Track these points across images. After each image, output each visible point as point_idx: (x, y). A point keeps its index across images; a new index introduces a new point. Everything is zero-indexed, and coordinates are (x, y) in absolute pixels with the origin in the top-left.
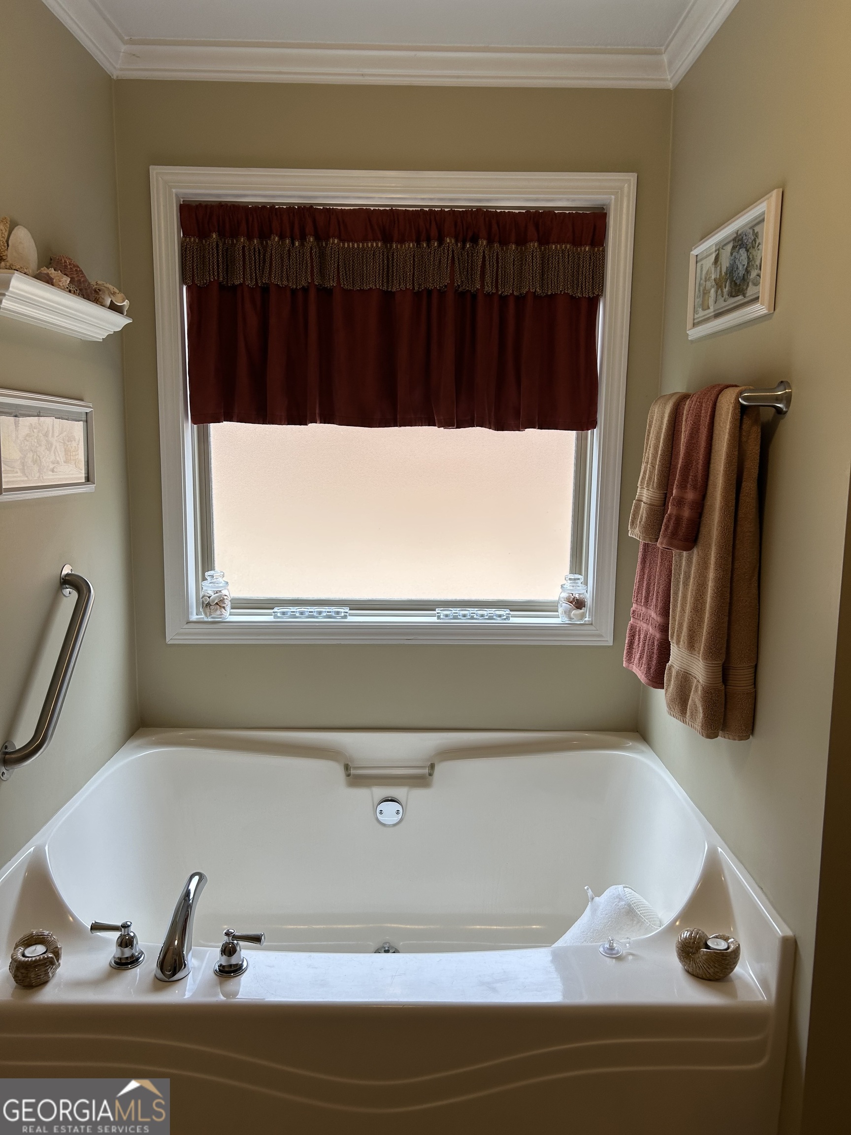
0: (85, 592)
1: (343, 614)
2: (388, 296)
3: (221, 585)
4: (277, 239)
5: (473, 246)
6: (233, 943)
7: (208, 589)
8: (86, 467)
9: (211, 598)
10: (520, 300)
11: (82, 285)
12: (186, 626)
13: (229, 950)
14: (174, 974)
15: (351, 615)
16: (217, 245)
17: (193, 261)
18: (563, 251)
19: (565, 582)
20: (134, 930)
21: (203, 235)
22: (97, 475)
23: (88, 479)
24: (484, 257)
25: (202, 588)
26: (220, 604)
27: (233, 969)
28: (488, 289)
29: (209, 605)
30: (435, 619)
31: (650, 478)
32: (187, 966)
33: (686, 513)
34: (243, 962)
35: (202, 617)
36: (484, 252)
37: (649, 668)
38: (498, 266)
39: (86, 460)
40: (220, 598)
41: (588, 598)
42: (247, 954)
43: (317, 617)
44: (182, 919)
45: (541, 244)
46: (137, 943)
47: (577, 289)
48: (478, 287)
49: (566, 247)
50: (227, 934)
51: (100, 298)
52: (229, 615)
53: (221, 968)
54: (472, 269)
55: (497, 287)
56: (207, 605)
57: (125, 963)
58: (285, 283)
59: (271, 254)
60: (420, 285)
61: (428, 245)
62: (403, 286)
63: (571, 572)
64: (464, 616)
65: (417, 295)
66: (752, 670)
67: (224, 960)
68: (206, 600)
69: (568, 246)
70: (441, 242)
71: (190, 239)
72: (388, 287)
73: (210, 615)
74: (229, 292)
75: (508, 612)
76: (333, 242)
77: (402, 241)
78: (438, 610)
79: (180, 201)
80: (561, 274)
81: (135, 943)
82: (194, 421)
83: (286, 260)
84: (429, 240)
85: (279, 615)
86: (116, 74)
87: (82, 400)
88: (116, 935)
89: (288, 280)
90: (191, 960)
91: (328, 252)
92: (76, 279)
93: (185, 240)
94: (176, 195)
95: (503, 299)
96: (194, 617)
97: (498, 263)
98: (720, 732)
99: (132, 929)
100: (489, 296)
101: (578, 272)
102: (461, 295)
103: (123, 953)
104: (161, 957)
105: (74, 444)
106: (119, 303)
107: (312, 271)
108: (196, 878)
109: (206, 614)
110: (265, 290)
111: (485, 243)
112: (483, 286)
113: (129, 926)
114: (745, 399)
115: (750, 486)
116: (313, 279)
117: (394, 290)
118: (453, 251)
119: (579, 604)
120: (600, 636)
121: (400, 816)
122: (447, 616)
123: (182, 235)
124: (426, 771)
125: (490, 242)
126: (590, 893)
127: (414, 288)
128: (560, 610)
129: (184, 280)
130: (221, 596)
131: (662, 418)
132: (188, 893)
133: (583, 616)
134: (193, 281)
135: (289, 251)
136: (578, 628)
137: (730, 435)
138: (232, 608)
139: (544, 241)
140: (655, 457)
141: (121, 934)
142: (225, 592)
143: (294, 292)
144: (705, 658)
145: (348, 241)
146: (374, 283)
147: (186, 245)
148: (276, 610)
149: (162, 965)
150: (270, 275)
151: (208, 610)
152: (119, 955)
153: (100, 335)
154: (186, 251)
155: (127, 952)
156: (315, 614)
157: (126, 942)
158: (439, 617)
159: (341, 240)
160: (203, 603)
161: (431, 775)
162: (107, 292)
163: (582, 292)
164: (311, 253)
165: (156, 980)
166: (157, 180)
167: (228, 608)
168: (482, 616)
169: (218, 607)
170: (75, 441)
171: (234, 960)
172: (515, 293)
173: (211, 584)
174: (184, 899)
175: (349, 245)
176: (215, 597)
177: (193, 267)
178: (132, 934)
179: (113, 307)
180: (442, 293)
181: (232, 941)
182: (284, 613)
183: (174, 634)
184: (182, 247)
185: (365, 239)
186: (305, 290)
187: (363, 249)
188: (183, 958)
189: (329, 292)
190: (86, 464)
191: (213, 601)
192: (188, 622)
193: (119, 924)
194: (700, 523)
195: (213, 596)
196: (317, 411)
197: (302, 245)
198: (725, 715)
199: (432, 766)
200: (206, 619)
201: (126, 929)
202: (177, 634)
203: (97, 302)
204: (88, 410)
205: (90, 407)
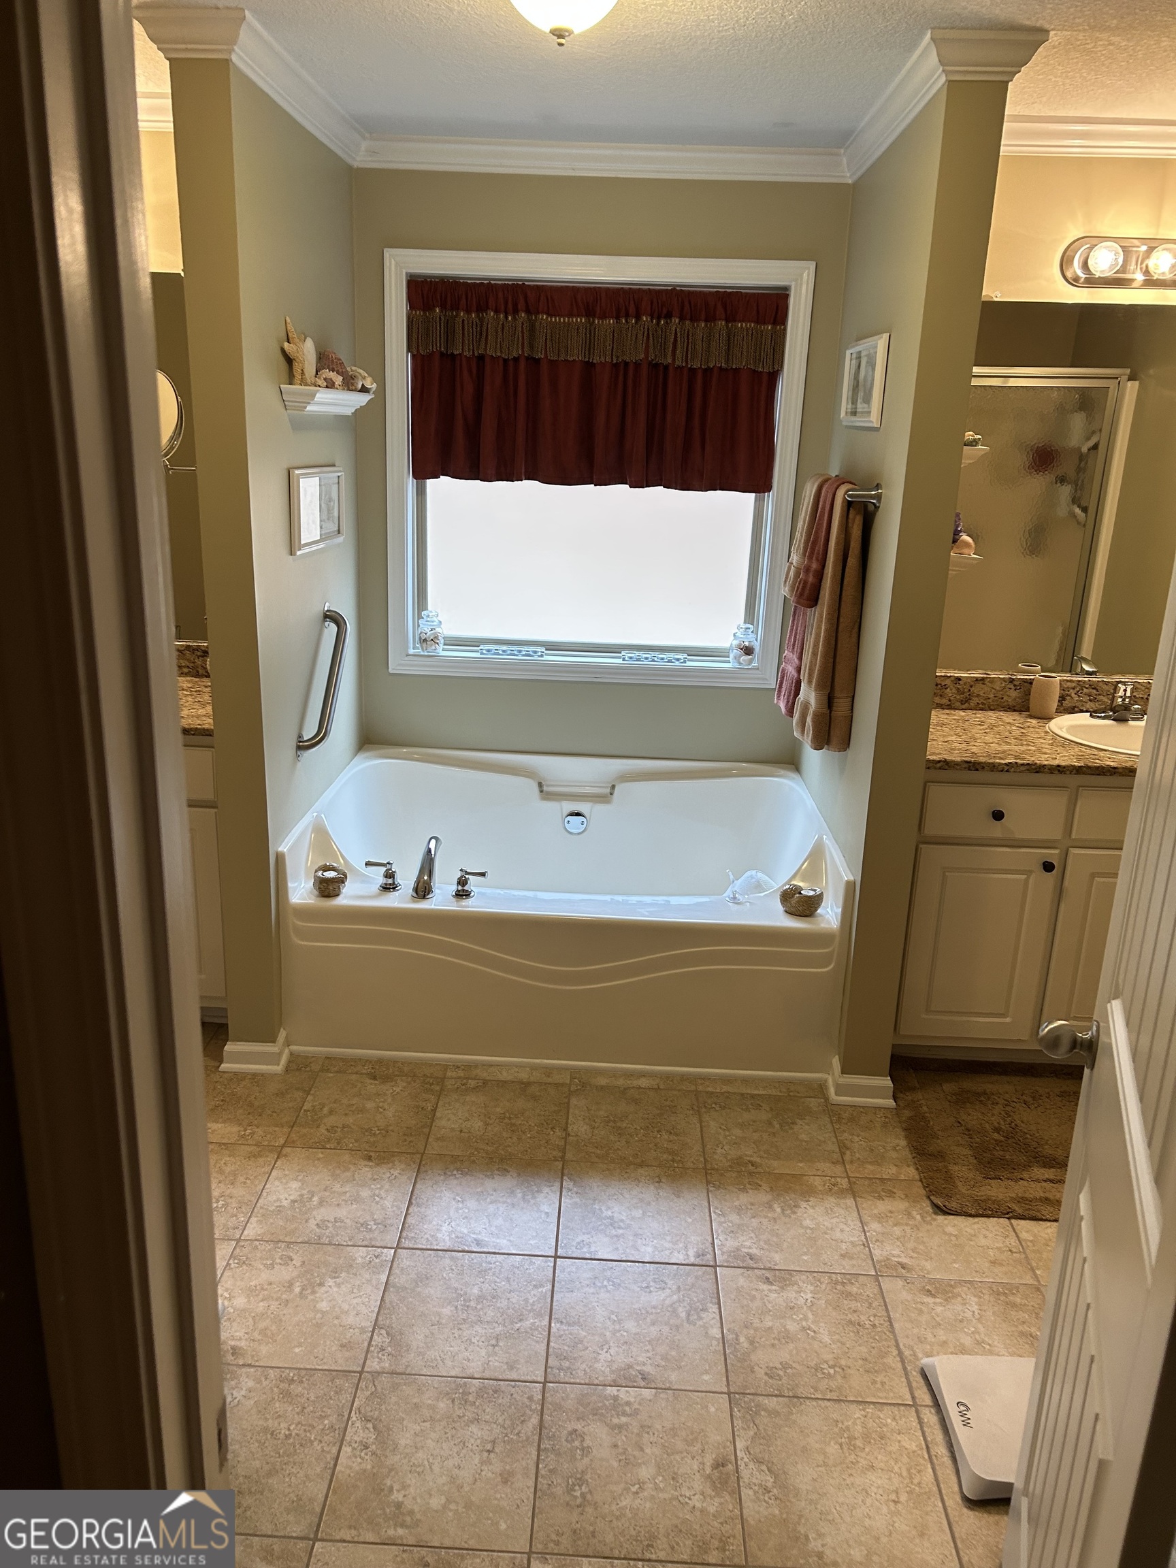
0: (343, 626)
1: (540, 654)
2: (589, 366)
3: (435, 623)
4: (492, 314)
5: (667, 323)
7: (425, 628)
8: (338, 522)
9: (427, 635)
10: (708, 372)
11: (344, 375)
12: (406, 658)
13: (462, 882)
14: (426, 894)
15: (547, 655)
16: (440, 318)
17: (418, 333)
18: (747, 329)
19: (737, 631)
20: (395, 867)
21: (428, 307)
22: (343, 527)
23: (339, 532)
24: (676, 333)
25: (419, 626)
26: (434, 640)
27: (466, 892)
28: (678, 363)
29: (425, 640)
30: (620, 661)
31: (799, 546)
32: (433, 892)
33: (811, 579)
34: (471, 891)
35: (419, 651)
36: (676, 330)
37: (788, 702)
38: (688, 342)
39: (338, 514)
40: (435, 635)
41: (757, 646)
42: (473, 883)
43: (517, 655)
44: (428, 866)
45: (727, 321)
46: (398, 875)
47: (759, 364)
48: (670, 361)
49: (750, 326)
50: (461, 872)
51: (356, 384)
52: (441, 650)
53: (458, 892)
54: (665, 344)
55: (687, 362)
56: (423, 640)
57: (389, 887)
58: (499, 354)
59: (487, 328)
60: (618, 357)
61: (626, 321)
62: (603, 360)
63: (745, 623)
64: (646, 658)
65: (616, 366)
66: (850, 699)
67: (459, 887)
68: (422, 637)
69: (752, 325)
70: (638, 318)
71: (416, 311)
72: (589, 358)
73: (426, 649)
74: (449, 359)
75: (686, 656)
76: (542, 319)
77: (603, 317)
78: (623, 653)
79: (408, 276)
80: (745, 351)
81: (396, 875)
82: (415, 476)
83: (500, 333)
84: (627, 316)
85: (484, 652)
86: (356, 165)
87: (334, 466)
88: (385, 869)
89: (501, 352)
90: (436, 888)
91: (537, 324)
92: (340, 371)
93: (412, 312)
94: (407, 273)
95: (692, 371)
96: (411, 651)
97: (688, 339)
98: (826, 746)
99: (393, 866)
100: (680, 368)
101: (760, 348)
102: (654, 366)
103: (387, 881)
104: (415, 885)
105: (332, 503)
106: (366, 385)
107: (523, 344)
108: (433, 842)
109: (422, 649)
110: (481, 358)
111: (677, 321)
112: (674, 359)
114: (849, 496)
115: (853, 561)
116: (523, 351)
117: (595, 361)
118: (648, 329)
119: (748, 651)
120: (765, 679)
121: (585, 826)
122: (631, 658)
123: (410, 309)
124: (608, 790)
125: (682, 318)
126: (732, 877)
127: (612, 361)
128: (731, 656)
129: (409, 349)
130: (436, 633)
131: (812, 491)
132: (429, 851)
133: (751, 662)
134: (418, 351)
135: (503, 324)
136: (745, 672)
137: (839, 523)
138: (445, 645)
139: (730, 319)
140: (803, 528)
142: (438, 630)
143: (505, 361)
144: (816, 690)
145: (555, 316)
146: (576, 355)
147: (413, 317)
148: (481, 647)
149: (416, 889)
150: (486, 347)
151: (424, 645)
152: (384, 882)
153: (349, 411)
154: (412, 323)
155: (390, 881)
156: (516, 652)
157: (390, 875)
158: (624, 659)
159: (549, 314)
160: (420, 639)
161: (611, 794)
162: (360, 381)
163: (763, 367)
164: (522, 328)
165: (415, 898)
166: (390, 262)
167: (441, 645)
168: (662, 659)
169: (433, 643)
170: (333, 501)
171: (466, 887)
172: (703, 367)
173: (427, 623)
174: (428, 853)
175: (556, 320)
176: (430, 634)
177: (418, 338)
178: (394, 870)
179: (363, 390)
180: (637, 365)
181: (464, 877)
182: (489, 651)
183: (396, 665)
184: (409, 318)
185: (571, 315)
186: (516, 360)
187: (569, 324)
188: (430, 887)
189: (538, 361)
190: (338, 517)
191: (428, 638)
192: (408, 655)
193: (385, 862)
194: (820, 586)
195: (428, 633)
196: (523, 471)
197: (514, 319)
198: (829, 733)
199: (613, 787)
200: (422, 653)
201: (390, 866)
202: (399, 665)
203: (354, 388)
204: (339, 474)
205: (340, 472)
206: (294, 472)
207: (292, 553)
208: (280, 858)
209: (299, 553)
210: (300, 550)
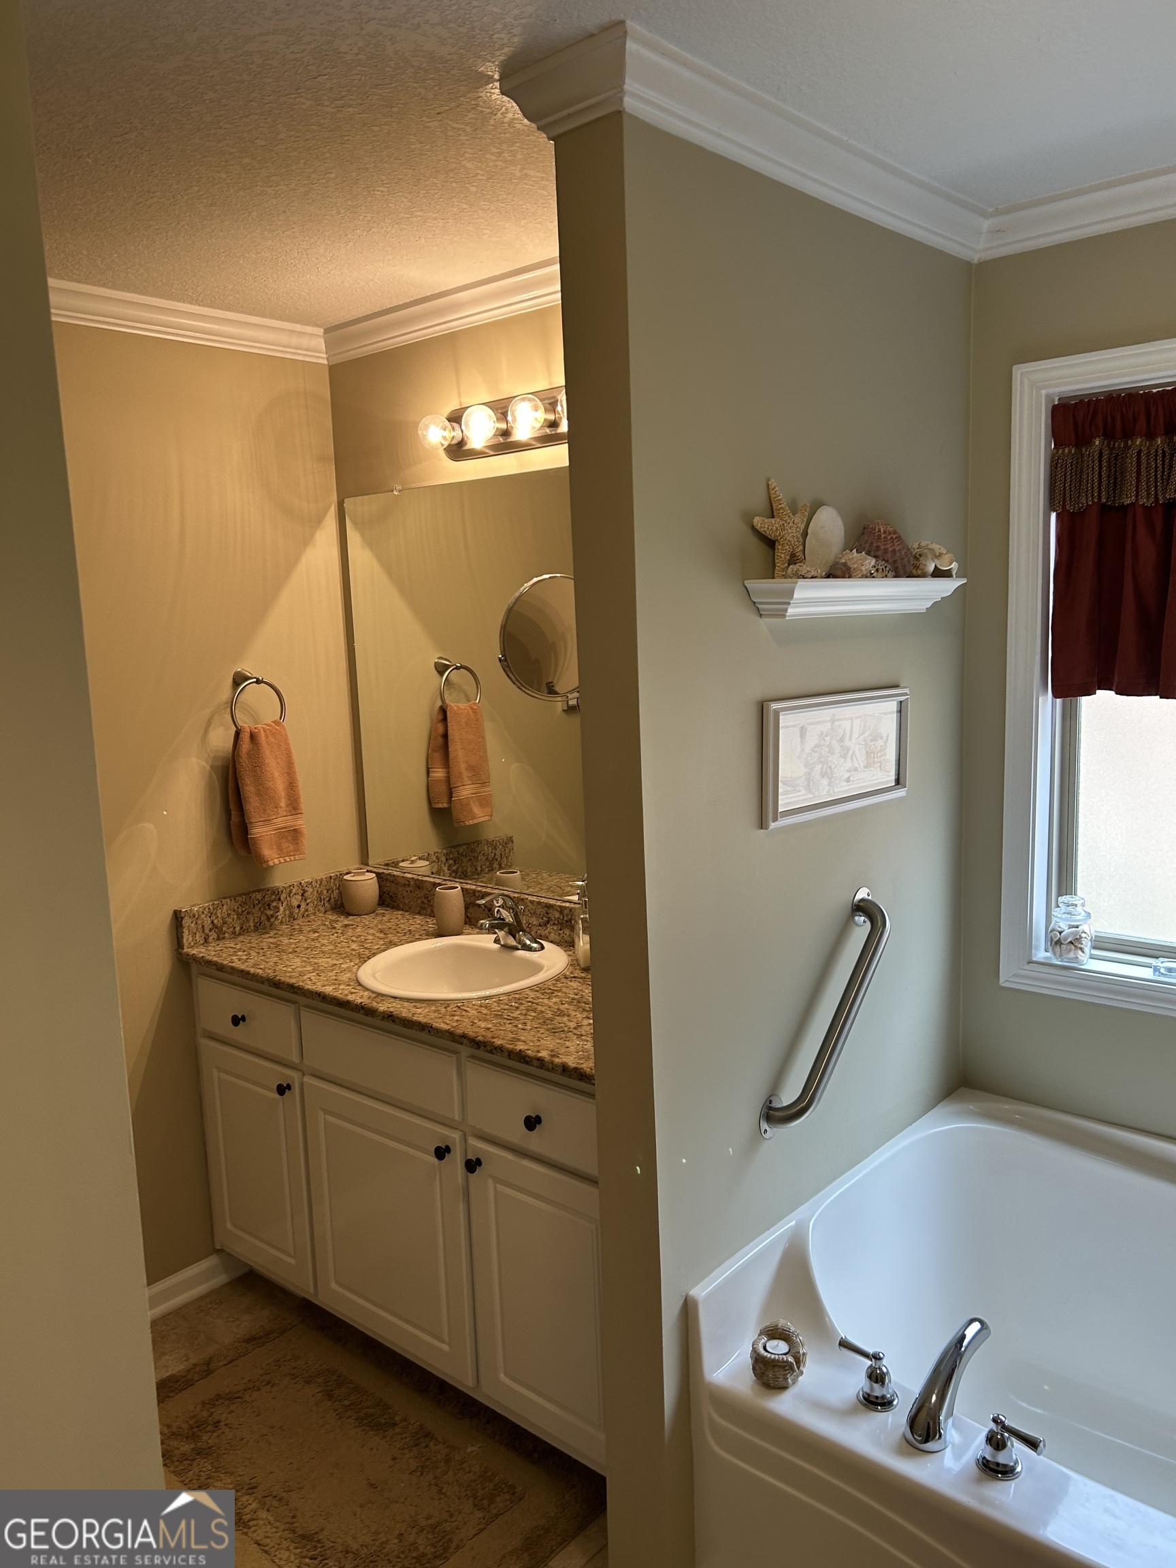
0: (879, 925)
3: (1080, 917)
6: (1002, 1435)
7: (1062, 923)
8: (897, 767)
9: (1063, 934)
11: (898, 554)
12: (1027, 967)
13: (996, 1442)
14: (926, 1441)
16: (1101, 453)
17: (1065, 480)
20: (887, 1364)
21: (1082, 442)
22: (909, 777)
23: (898, 782)
25: (1053, 918)
26: (1076, 942)
27: (1000, 1469)
29: (1059, 943)
32: (943, 1437)
34: (1015, 1464)
35: (1051, 958)
39: (898, 759)
40: (1076, 935)
44: (948, 1369)
46: (890, 1381)
50: (995, 1420)
51: (921, 565)
52: (1088, 958)
53: (985, 1461)
56: (1056, 942)
57: (875, 1403)
67: (988, 1453)
68: (1056, 936)
71: (1064, 451)
73: (1061, 955)
74: (1114, 515)
79: (1053, 401)
81: (887, 1381)
82: (1058, 693)
85: (1163, 970)
86: (976, 258)
87: (896, 686)
90: (951, 1432)
92: (890, 550)
93: (1057, 453)
94: (1050, 398)
96: (1039, 956)
99: (884, 1362)
103: (872, 1389)
104: (913, 1411)
105: (880, 743)
106: (944, 567)
108: (976, 1326)
109: (1055, 954)
110: (1169, 508)
113: (880, 1359)
123: (1053, 447)
129: (1052, 505)
130: (1078, 932)
132: (963, 1337)
134: (1064, 506)
138: (1093, 950)
141: (872, 1365)
142: (1084, 927)
147: (1058, 459)
149: (913, 1422)
151: (1058, 949)
152: (867, 1390)
153: (923, 606)
154: (1056, 468)
155: (878, 1390)
157: (877, 1377)
160: (1052, 940)
162: (930, 556)
165: (904, 1442)
166: (1022, 382)
167: (1087, 949)
169: (1073, 947)
170: (882, 739)
171: (1002, 1458)
173: (1066, 915)
174: (956, 1345)
176: (1068, 933)
177: (1065, 488)
178: (884, 1370)
179: (938, 574)
181: (1000, 1432)
182: (1170, 970)
183: (1009, 974)
184: (1052, 462)
188: (938, 1425)
190: (897, 763)
191: (1066, 939)
192: (1030, 962)
193: (871, 1351)
195: (1067, 931)
200: (1055, 962)
201: (878, 1361)
202: (1015, 975)
203: (919, 572)
204: (902, 698)
205: (905, 694)
206: (768, 707)
207: (762, 824)
208: (688, 1311)
209: (773, 825)
210: (775, 820)
